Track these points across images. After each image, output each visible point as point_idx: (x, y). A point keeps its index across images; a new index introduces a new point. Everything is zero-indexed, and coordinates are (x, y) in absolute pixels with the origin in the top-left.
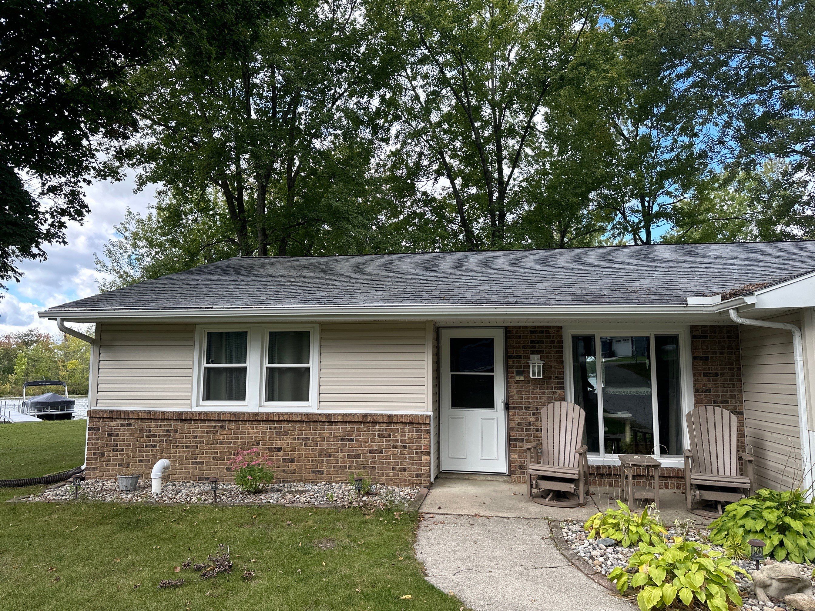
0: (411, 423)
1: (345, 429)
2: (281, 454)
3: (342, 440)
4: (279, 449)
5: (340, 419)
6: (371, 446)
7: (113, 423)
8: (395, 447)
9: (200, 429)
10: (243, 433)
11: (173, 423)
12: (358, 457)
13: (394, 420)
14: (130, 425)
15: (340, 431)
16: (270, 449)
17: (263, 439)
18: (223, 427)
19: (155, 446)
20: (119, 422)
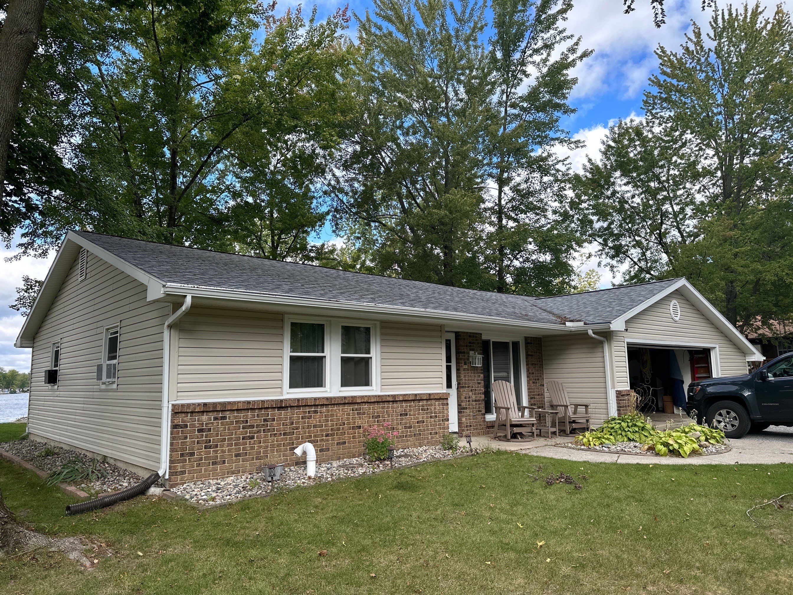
0: (440, 399)
1: (402, 407)
2: (361, 430)
3: (401, 415)
4: (359, 427)
5: (401, 398)
6: (418, 418)
7: (205, 418)
8: (431, 417)
9: (296, 414)
10: (332, 415)
11: (270, 412)
12: (410, 427)
13: (432, 397)
14: (224, 418)
15: (399, 408)
16: (353, 428)
17: (348, 419)
18: (315, 412)
19: (252, 438)
20: (212, 416)
